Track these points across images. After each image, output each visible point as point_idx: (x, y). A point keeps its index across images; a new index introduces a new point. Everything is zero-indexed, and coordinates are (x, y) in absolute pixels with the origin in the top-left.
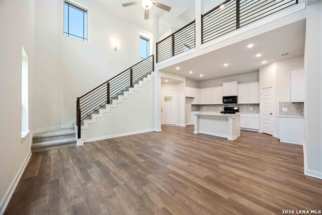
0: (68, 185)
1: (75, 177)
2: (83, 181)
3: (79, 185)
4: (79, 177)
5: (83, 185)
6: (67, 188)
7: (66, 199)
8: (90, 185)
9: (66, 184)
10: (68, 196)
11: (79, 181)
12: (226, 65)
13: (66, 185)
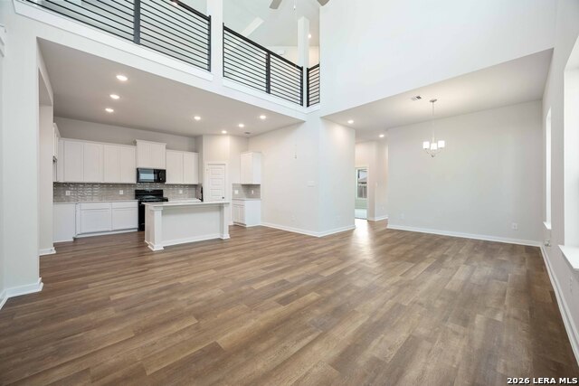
0: (454, 361)
1: (428, 367)
2: (426, 345)
3: (438, 345)
4: (423, 360)
5: (431, 340)
6: (459, 357)
7: (470, 341)
8: (422, 331)
9: (457, 369)
10: (464, 343)
11: (430, 351)
12: (197, 118)
13: (458, 365)
